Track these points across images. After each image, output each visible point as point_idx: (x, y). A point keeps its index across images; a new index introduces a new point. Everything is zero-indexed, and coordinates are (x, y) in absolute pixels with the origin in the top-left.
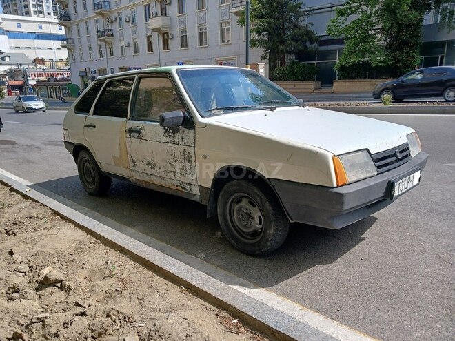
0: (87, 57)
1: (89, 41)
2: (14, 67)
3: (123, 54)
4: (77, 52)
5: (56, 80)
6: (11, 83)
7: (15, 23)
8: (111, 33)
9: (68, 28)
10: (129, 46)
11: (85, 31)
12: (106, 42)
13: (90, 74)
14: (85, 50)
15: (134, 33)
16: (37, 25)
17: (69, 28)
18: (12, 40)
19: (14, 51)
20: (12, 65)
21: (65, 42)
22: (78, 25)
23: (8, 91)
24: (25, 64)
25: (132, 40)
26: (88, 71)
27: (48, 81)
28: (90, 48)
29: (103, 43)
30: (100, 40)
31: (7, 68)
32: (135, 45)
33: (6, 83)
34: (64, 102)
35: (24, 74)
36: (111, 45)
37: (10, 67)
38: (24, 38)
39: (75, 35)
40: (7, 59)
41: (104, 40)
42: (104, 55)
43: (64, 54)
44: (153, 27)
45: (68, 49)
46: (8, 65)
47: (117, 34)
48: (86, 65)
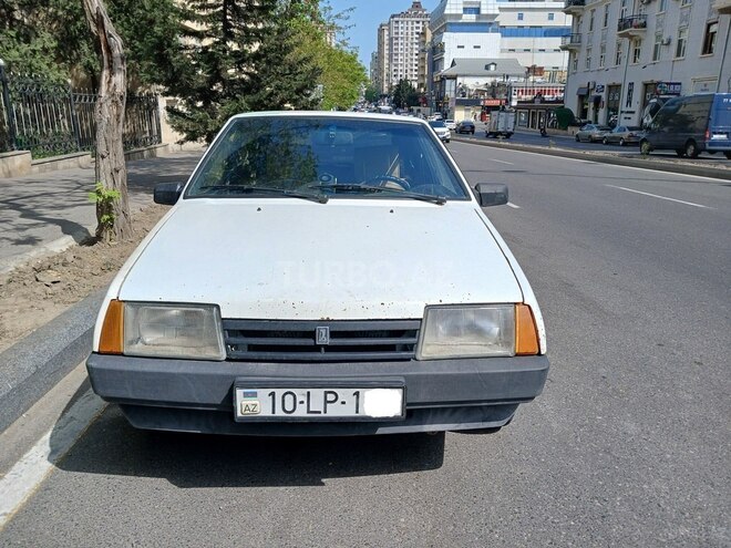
0: (595, 64)
1: (604, 38)
2: (499, 80)
3: (655, 59)
4: (582, 56)
5: (543, 101)
6: (488, 103)
7: (516, 14)
8: (642, 21)
9: (577, 17)
10: (668, 44)
11: (603, 21)
12: (631, 37)
13: (594, 94)
14: (596, 53)
15: (684, 19)
16: (546, 14)
17: (579, 17)
18: (506, 39)
19: (506, 56)
20: (496, 76)
21: (568, 40)
22: (593, 11)
23: (482, 114)
24: (514, 76)
25: (677, 32)
26: (591, 87)
27: (533, 101)
28: (603, 48)
29: (627, 40)
30: (621, 35)
31: (489, 80)
32: (680, 41)
33: (482, 103)
34: (544, 135)
35: (508, 90)
36: (638, 42)
37: (493, 79)
38: (523, 36)
39: (585, 29)
40: (492, 67)
41: (626, 35)
42: (624, 61)
43: (563, 59)
44: (723, 6)
45: (571, 51)
46: (491, 76)
47: (652, 23)
48: (590, 78)
